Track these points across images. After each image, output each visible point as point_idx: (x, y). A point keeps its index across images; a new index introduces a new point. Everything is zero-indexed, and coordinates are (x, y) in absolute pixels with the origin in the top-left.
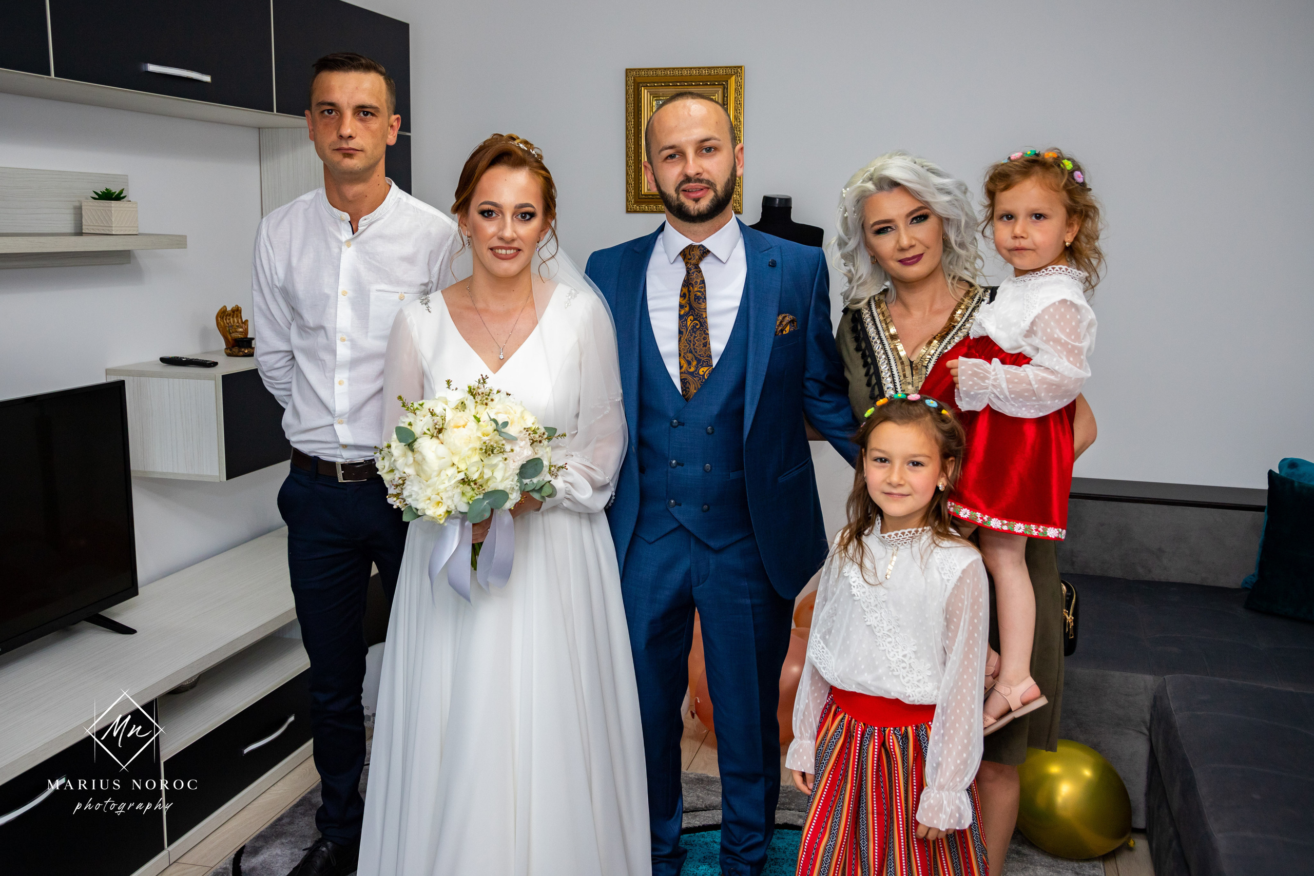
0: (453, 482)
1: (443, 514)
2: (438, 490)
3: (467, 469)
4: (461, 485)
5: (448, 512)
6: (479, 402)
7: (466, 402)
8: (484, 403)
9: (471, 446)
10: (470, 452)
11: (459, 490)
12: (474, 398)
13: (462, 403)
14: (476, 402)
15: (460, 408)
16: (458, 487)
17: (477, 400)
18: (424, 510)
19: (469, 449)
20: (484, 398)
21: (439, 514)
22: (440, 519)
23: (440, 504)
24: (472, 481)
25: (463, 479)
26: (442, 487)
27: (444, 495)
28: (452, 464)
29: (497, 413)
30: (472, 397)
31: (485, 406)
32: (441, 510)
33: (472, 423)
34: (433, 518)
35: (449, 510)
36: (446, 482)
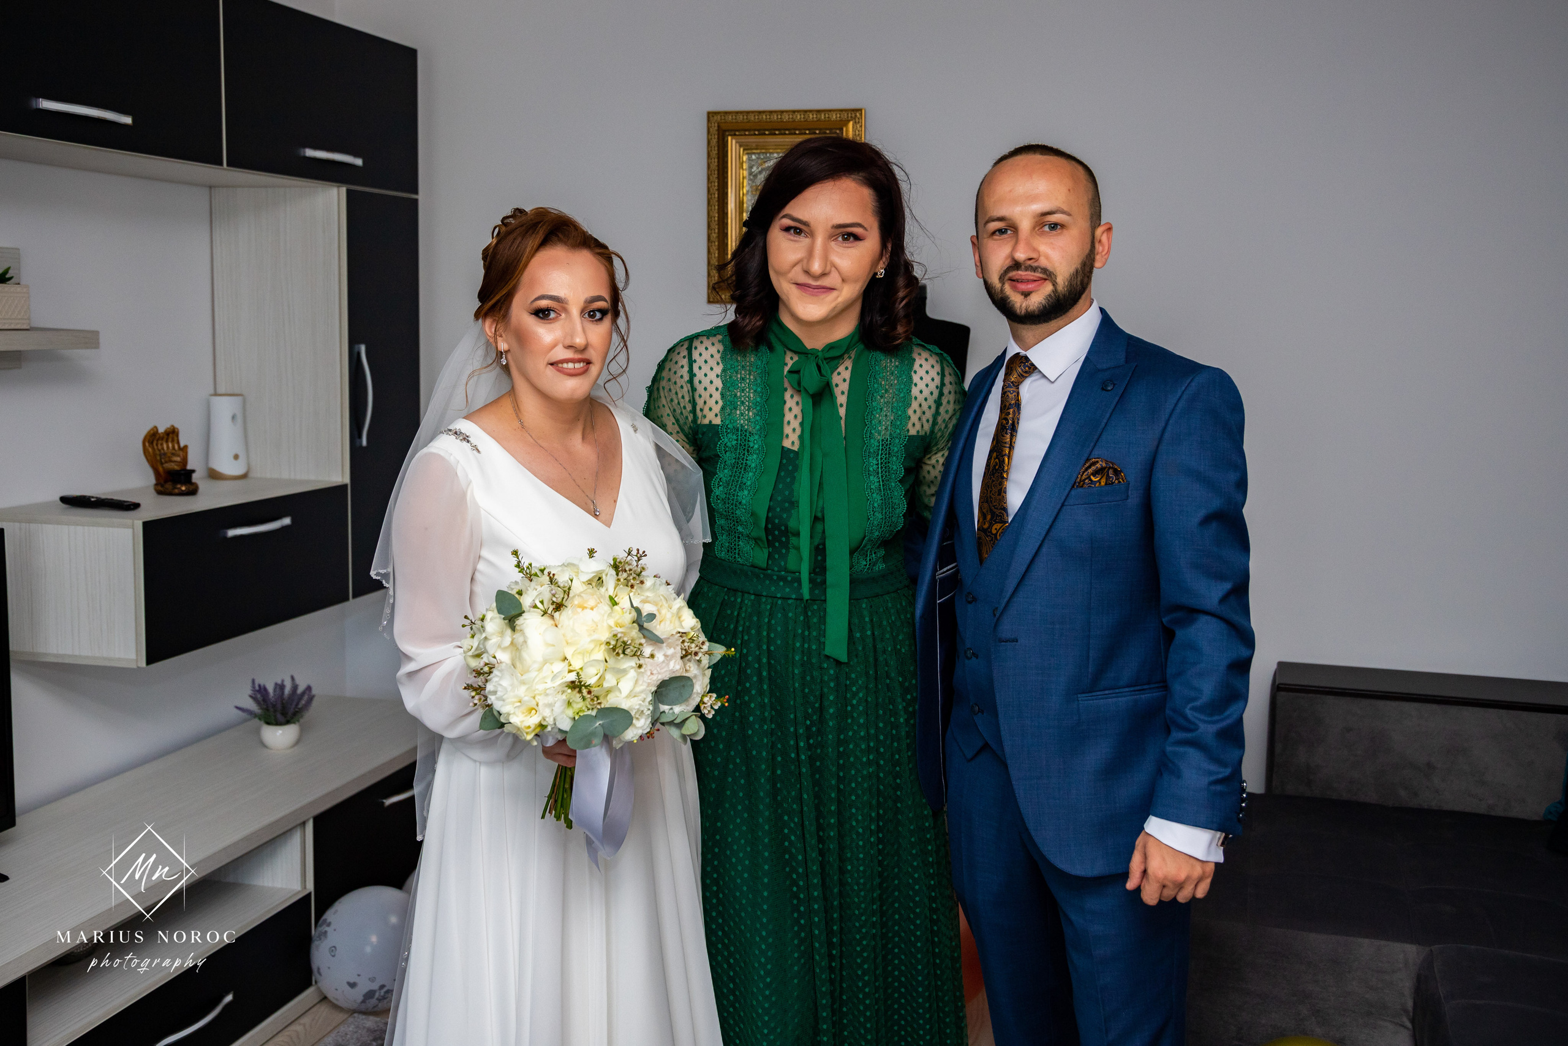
0: (559, 682)
1: (533, 727)
2: (535, 691)
3: (581, 669)
4: (569, 691)
5: (542, 726)
6: (622, 580)
7: (604, 578)
8: (630, 584)
9: (595, 636)
10: (592, 646)
11: (564, 697)
12: (617, 575)
13: (600, 578)
14: (619, 580)
15: (594, 584)
16: (563, 692)
17: (619, 577)
18: (509, 714)
19: (592, 641)
20: (631, 577)
21: (527, 725)
22: (527, 733)
23: (534, 711)
24: (586, 687)
25: (573, 682)
26: (541, 687)
27: (542, 700)
28: (563, 658)
29: (644, 602)
30: (614, 573)
31: (630, 588)
32: (533, 720)
33: (605, 607)
34: (519, 729)
35: (544, 723)
36: (549, 680)
